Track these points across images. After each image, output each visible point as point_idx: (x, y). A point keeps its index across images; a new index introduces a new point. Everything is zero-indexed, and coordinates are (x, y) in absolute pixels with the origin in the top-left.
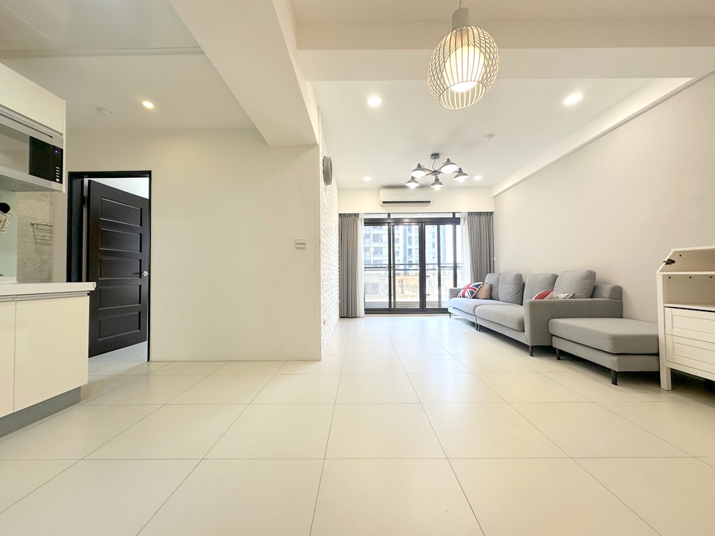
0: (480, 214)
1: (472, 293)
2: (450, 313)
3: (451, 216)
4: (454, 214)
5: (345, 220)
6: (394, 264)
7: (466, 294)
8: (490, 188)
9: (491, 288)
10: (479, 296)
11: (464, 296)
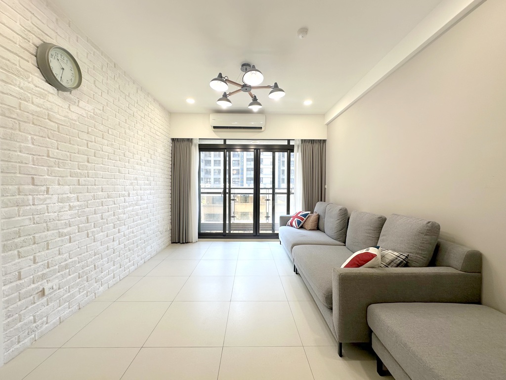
0: (312, 141)
1: (299, 223)
3: (286, 143)
4: (289, 141)
5: (178, 144)
7: (294, 224)
8: (323, 115)
9: (319, 218)
10: (306, 226)
11: (291, 226)
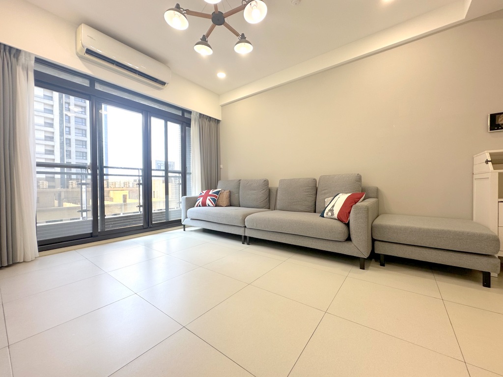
0: (209, 119)
1: (214, 200)
2: (184, 225)
3: (180, 113)
4: (183, 111)
6: (102, 167)
7: (208, 202)
11: (204, 204)
